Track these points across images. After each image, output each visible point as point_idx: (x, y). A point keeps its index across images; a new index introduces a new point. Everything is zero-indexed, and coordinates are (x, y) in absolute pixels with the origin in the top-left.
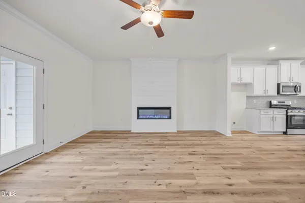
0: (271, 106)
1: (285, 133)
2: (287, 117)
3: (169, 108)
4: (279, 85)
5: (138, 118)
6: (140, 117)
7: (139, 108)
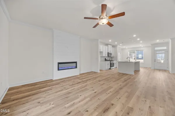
0: (106, 60)
1: (110, 69)
2: (111, 63)
3: (76, 62)
4: (108, 53)
5: (58, 70)
6: (59, 69)
7: (59, 63)
